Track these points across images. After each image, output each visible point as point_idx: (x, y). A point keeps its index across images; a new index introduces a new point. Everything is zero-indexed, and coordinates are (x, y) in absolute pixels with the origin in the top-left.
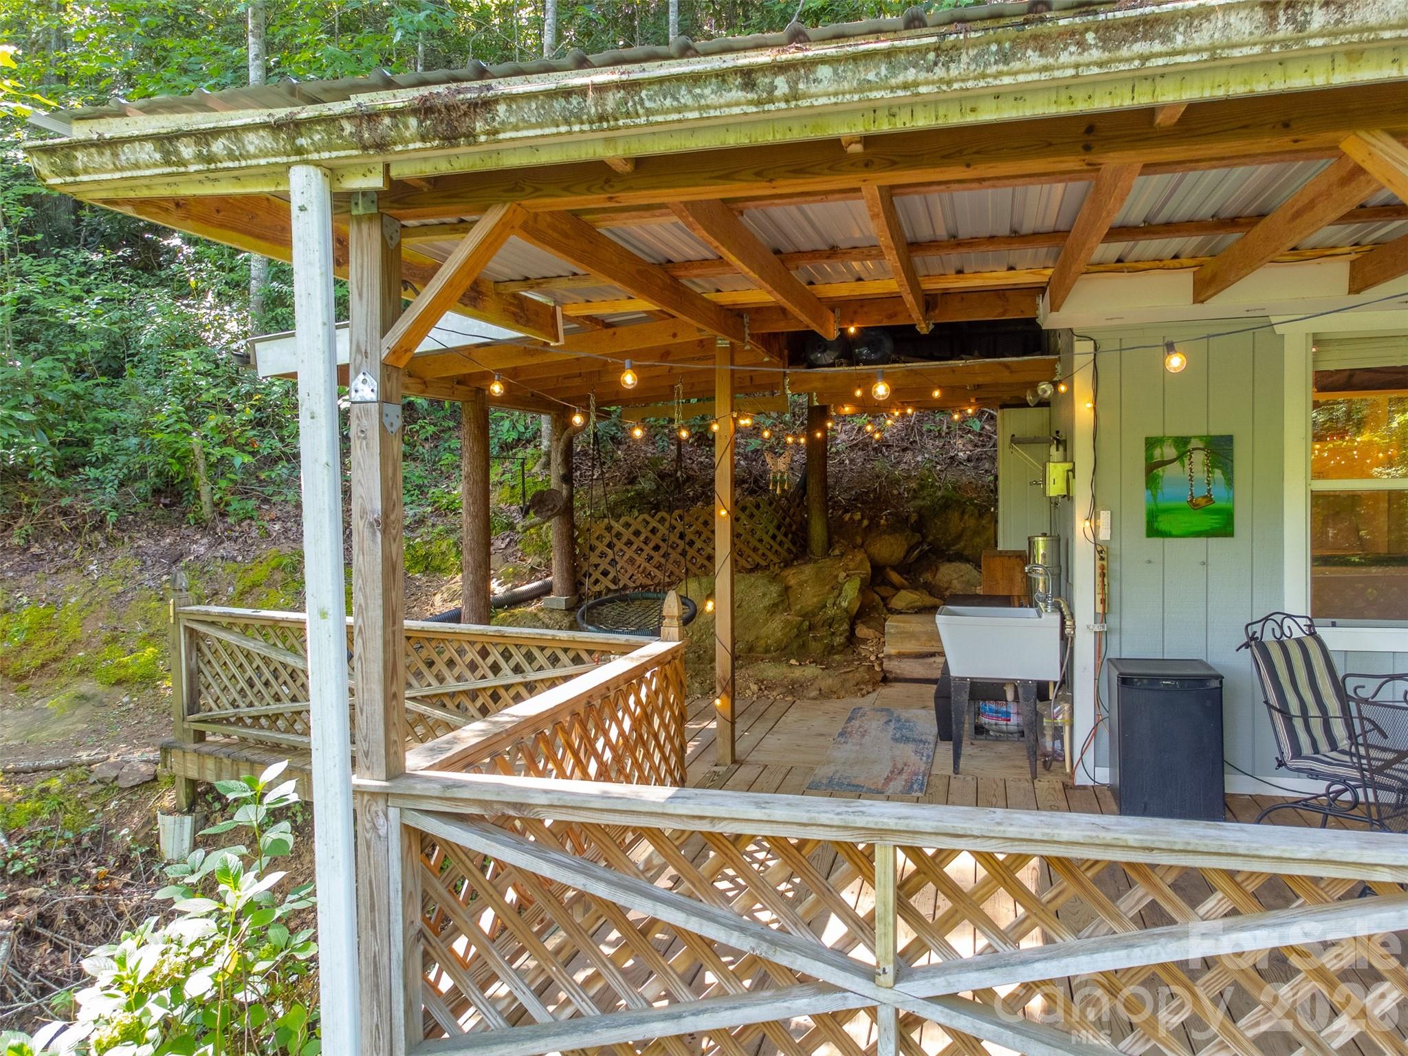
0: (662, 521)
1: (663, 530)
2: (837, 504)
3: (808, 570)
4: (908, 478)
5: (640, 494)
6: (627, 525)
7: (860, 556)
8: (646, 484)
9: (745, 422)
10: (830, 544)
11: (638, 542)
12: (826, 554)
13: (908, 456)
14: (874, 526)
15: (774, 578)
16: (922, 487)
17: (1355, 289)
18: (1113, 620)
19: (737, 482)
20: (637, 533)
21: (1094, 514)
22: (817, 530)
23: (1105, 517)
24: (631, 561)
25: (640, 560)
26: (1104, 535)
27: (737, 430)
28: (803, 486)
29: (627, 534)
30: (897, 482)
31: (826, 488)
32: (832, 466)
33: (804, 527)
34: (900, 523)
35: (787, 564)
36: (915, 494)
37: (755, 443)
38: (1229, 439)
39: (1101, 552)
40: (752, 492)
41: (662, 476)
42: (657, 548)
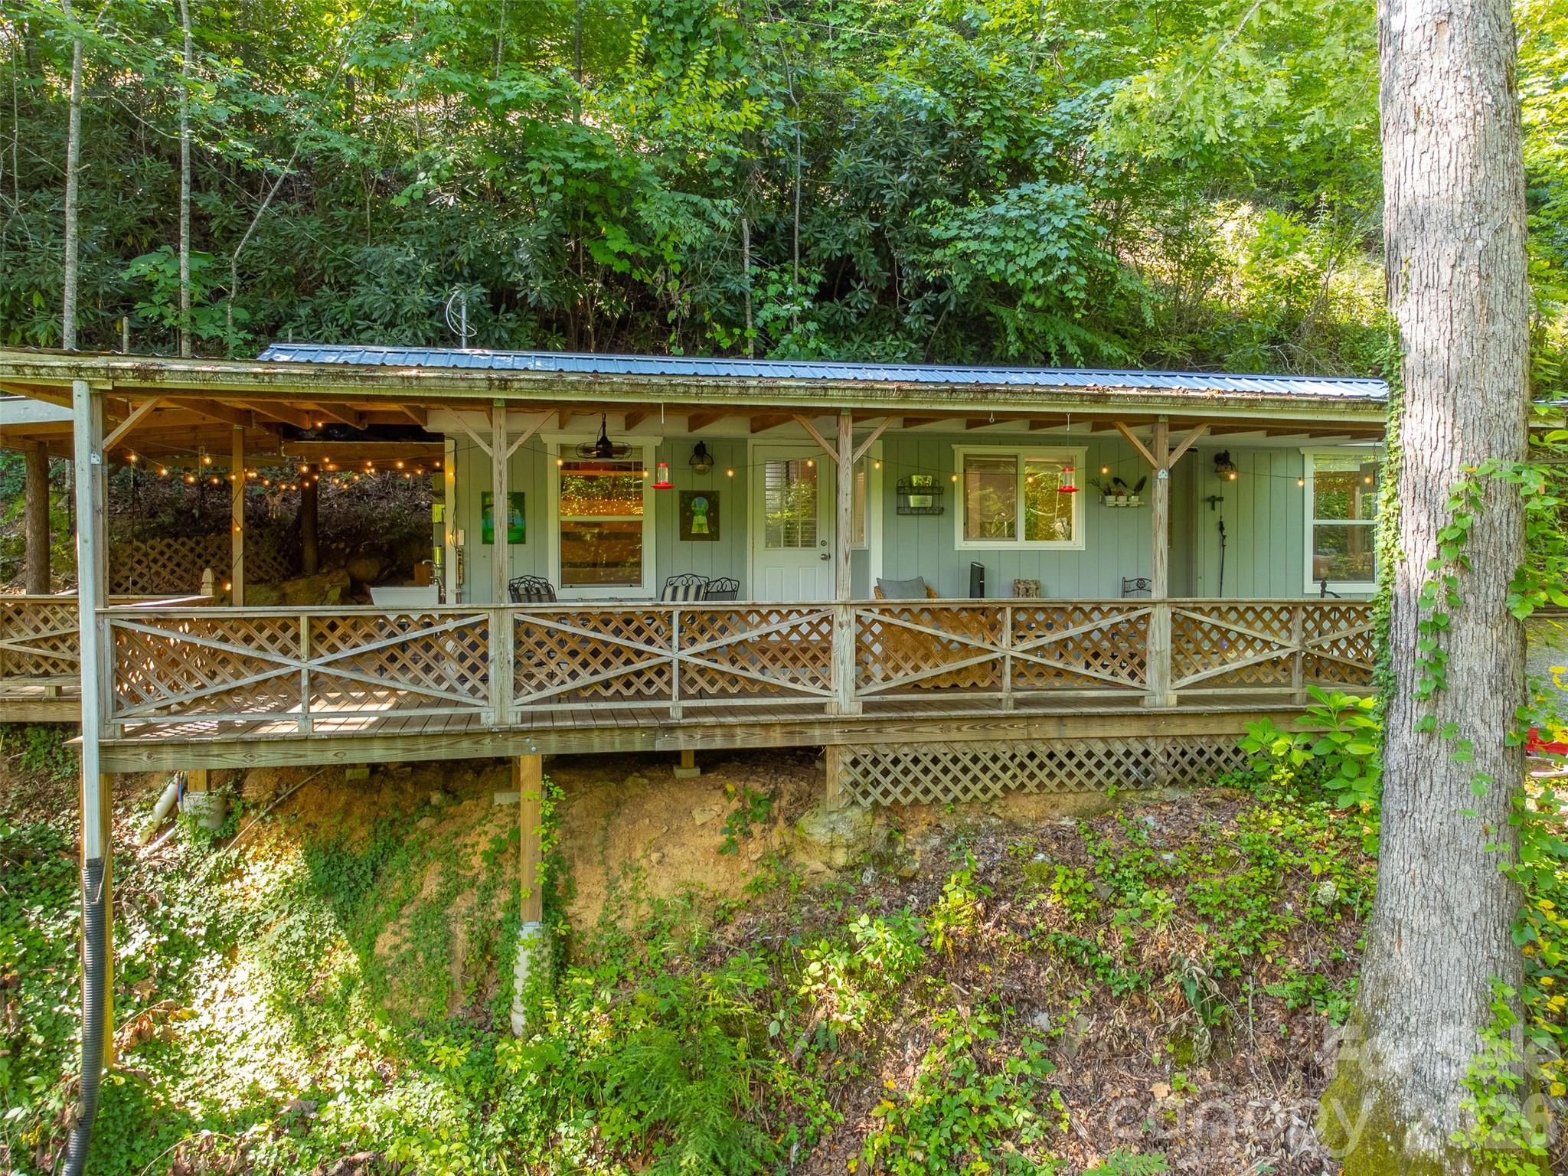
0: (183, 544)
1: (184, 551)
2: (326, 537)
3: (302, 583)
4: (383, 519)
5: (161, 526)
6: (153, 548)
7: (342, 573)
8: (166, 518)
9: (253, 475)
10: (319, 565)
11: (162, 560)
12: (317, 571)
13: (384, 503)
14: (354, 554)
15: (274, 588)
16: (393, 525)
17: (561, 427)
18: (465, 588)
19: (247, 519)
20: (162, 553)
21: (455, 533)
22: (309, 554)
23: (461, 533)
24: (158, 574)
25: (165, 573)
26: (461, 542)
27: (247, 479)
28: (298, 522)
29: (153, 554)
30: (374, 521)
31: (315, 524)
32: (322, 509)
33: (300, 552)
34: (374, 551)
35: (286, 579)
36: (388, 530)
37: (259, 490)
38: (522, 495)
39: (460, 552)
40: (257, 526)
41: (180, 512)
42: (178, 565)
